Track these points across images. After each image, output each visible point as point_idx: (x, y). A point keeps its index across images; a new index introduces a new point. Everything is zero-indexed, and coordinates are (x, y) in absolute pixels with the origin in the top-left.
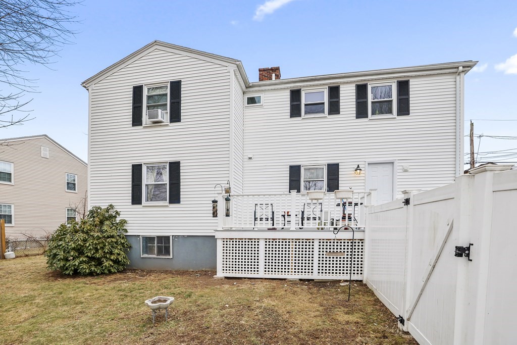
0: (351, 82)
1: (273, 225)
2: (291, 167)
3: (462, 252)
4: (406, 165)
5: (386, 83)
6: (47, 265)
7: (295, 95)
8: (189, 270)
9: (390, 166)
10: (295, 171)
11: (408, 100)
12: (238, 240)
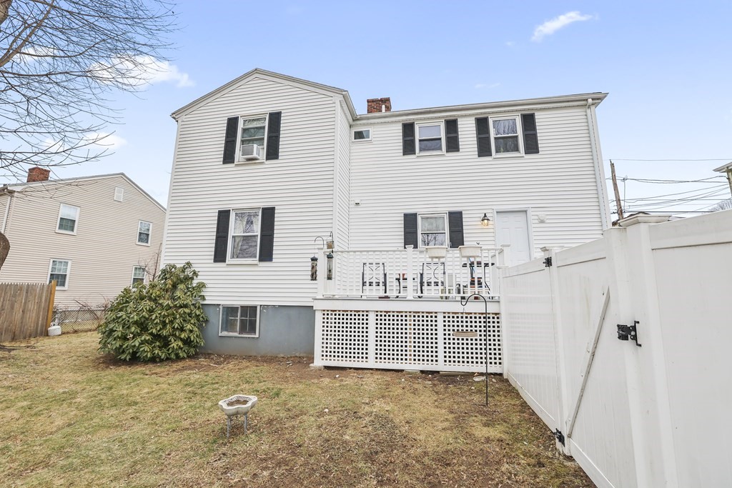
0: (470, 115)
1: (385, 292)
2: (406, 216)
3: (627, 332)
4: (542, 214)
5: (509, 117)
6: (99, 346)
7: (408, 129)
8: (279, 356)
9: (523, 215)
10: (410, 221)
11: (535, 136)
12: (341, 313)
